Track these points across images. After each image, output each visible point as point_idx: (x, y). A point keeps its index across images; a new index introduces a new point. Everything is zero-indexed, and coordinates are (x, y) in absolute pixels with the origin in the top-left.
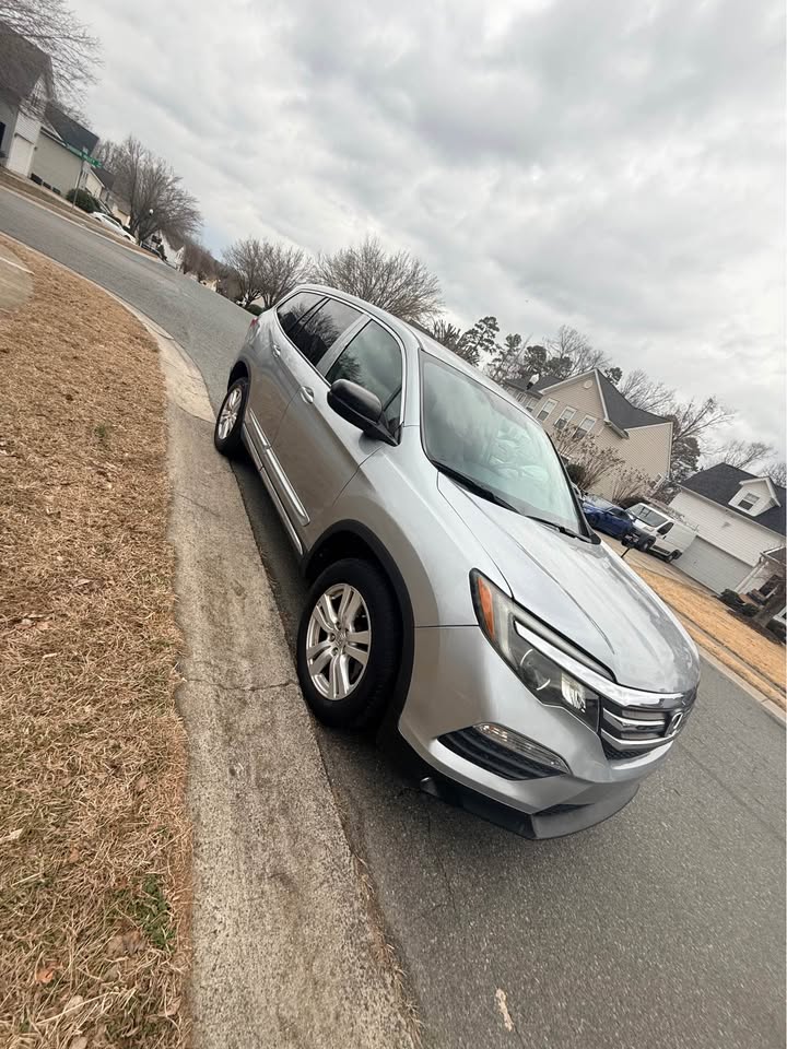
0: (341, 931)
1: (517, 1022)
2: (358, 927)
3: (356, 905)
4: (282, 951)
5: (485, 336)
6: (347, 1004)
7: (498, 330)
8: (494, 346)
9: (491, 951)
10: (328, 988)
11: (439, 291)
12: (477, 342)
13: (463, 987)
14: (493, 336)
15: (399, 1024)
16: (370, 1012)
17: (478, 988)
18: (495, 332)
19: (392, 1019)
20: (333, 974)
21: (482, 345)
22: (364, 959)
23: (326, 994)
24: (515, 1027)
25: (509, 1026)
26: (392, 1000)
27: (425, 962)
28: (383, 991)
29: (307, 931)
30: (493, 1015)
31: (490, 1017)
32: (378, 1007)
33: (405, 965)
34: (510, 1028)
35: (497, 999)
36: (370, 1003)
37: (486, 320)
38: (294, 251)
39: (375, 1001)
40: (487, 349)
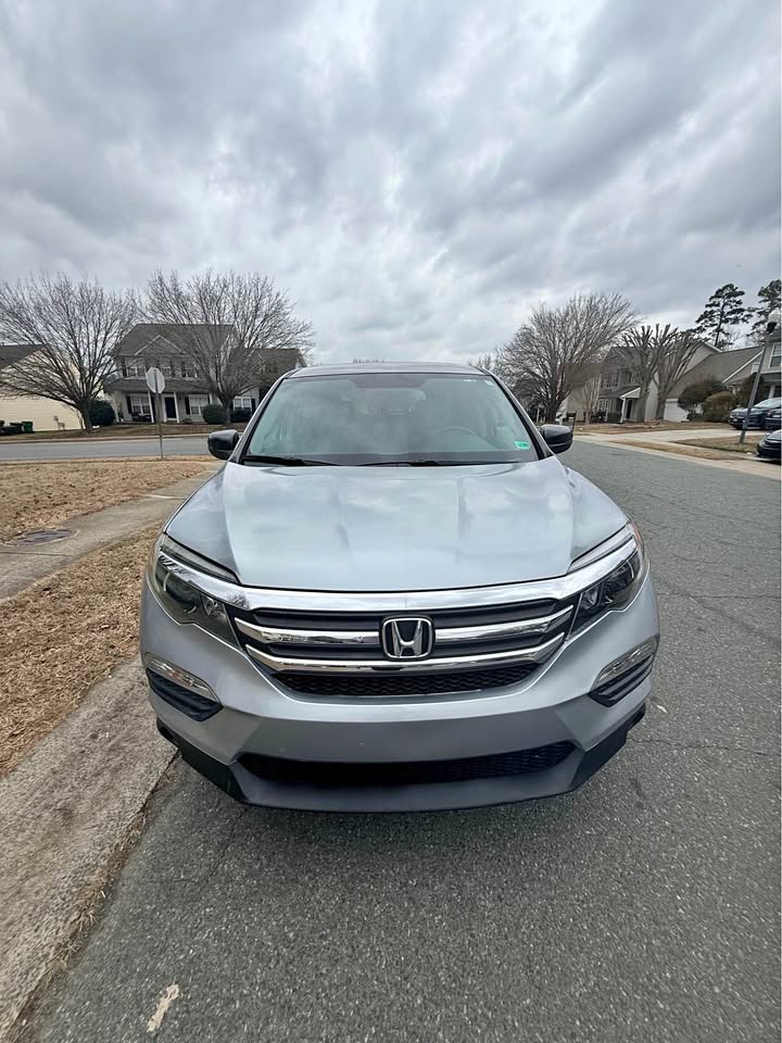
0: (75, 865)
1: (164, 1030)
2: (90, 868)
3: (107, 851)
4: (14, 860)
5: (727, 309)
6: (26, 919)
7: (742, 293)
8: (746, 313)
9: (205, 944)
10: (23, 901)
11: (627, 305)
12: (717, 322)
13: (137, 961)
14: (739, 303)
15: (46, 956)
16: (36, 934)
17: (153, 971)
18: (737, 299)
19: (46, 949)
20: (37, 893)
21: (726, 321)
22: (71, 893)
23: (18, 904)
24: (158, 1032)
25: (152, 1027)
26: (60, 935)
27: (123, 922)
28: (60, 924)
29: (49, 854)
30: (145, 1004)
31: (138, 1002)
32: (44, 934)
33: (100, 915)
34: (151, 1029)
35: (165, 992)
36: (43, 928)
37: (719, 294)
38: (483, 359)
39: (47, 929)
40: (736, 321)
